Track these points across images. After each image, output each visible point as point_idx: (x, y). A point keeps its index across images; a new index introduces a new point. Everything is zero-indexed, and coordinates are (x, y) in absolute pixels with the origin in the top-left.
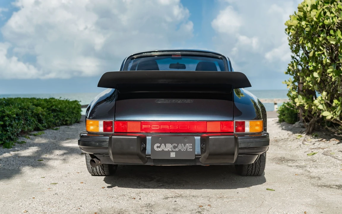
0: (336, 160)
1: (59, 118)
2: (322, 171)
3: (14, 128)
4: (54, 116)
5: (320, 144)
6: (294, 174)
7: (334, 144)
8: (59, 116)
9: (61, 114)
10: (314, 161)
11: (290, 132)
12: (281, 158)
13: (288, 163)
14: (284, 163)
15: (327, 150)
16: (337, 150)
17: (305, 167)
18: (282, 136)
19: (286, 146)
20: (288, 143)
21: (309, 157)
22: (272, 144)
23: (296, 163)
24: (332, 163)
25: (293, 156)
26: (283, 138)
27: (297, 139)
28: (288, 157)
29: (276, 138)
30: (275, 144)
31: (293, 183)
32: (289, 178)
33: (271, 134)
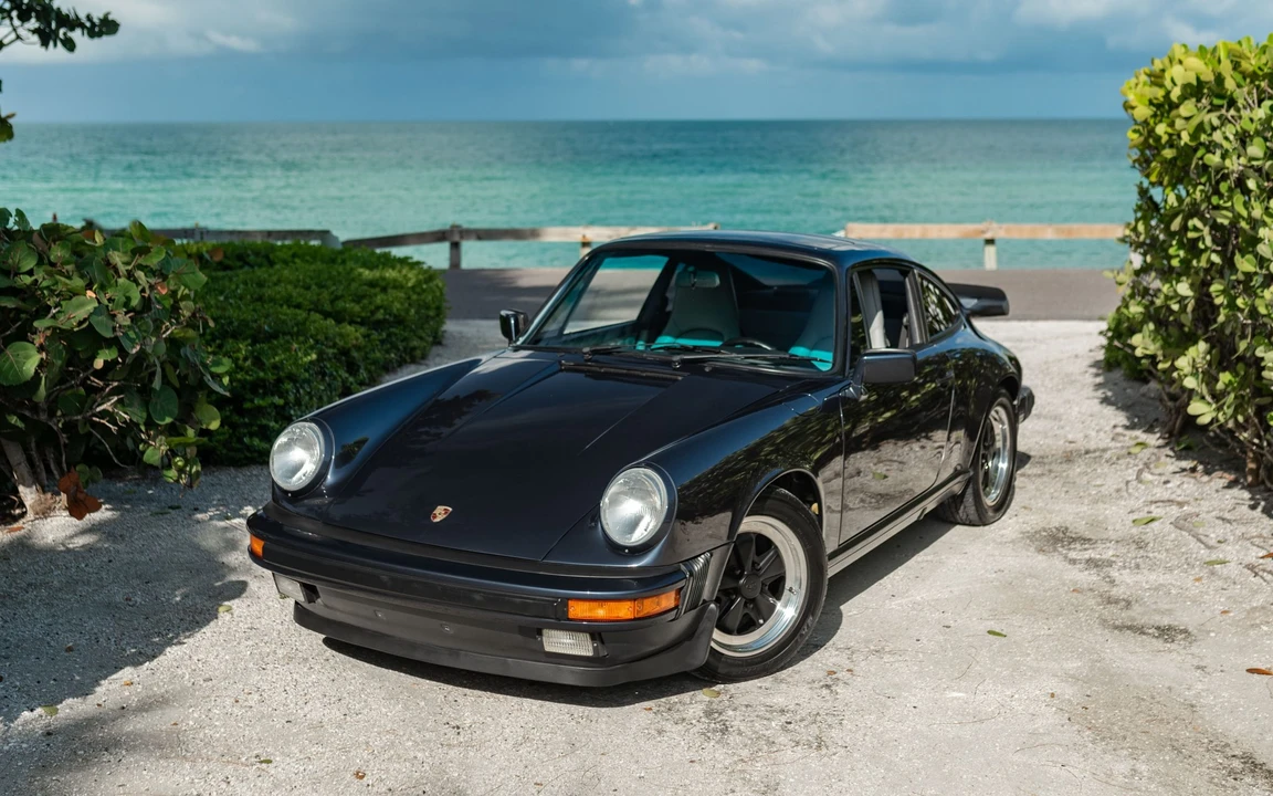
0: (1199, 547)
2: (1147, 582)
5: (1183, 483)
6: (1072, 589)
10: (1140, 544)
11: (1121, 418)
12: (1057, 529)
13: (1070, 549)
14: (1060, 549)
15: (1190, 508)
16: (1214, 513)
17: (1110, 564)
18: (1093, 434)
19: (1088, 482)
20: (1099, 471)
21: (1134, 531)
22: (1050, 471)
23: (1090, 551)
24: (1185, 556)
25: (1094, 524)
26: (1092, 446)
27: (1129, 453)
28: (1081, 528)
29: (1071, 442)
30: (1059, 469)
31: (1057, 616)
32: (1054, 601)
33: (1061, 423)
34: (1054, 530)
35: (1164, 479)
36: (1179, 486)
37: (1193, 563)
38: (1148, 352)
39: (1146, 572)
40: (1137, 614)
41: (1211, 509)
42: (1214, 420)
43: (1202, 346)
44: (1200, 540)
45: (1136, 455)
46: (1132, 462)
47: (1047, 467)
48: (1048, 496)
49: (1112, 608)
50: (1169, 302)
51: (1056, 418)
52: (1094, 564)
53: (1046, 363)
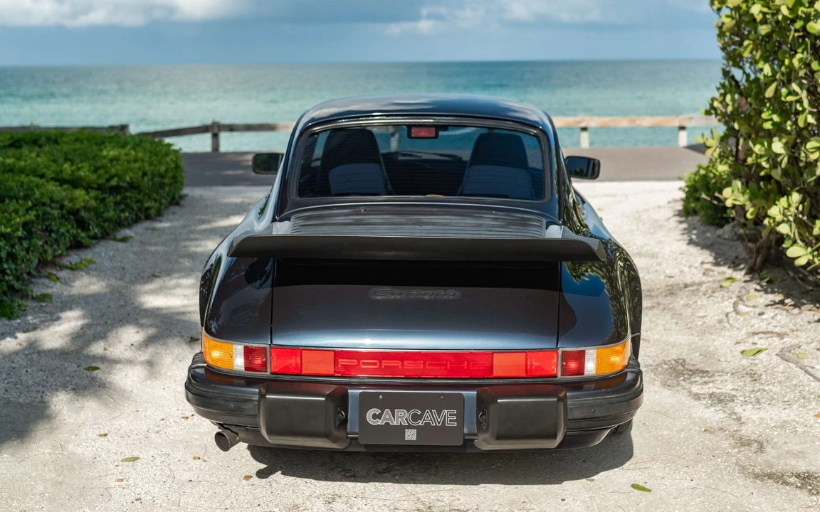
0: (809, 379)
1: (128, 207)
2: (771, 419)
3: (19, 262)
4: (117, 204)
5: (776, 315)
6: (703, 429)
7: (809, 322)
8: (129, 201)
9: (133, 195)
10: (755, 377)
11: (707, 256)
12: (675, 361)
13: (692, 383)
14: (683, 383)
15: (790, 339)
16: (813, 345)
17: (732, 399)
18: (686, 269)
19: (693, 314)
20: (699, 303)
21: (745, 362)
22: (659, 304)
23: (711, 385)
24: (799, 389)
25: (706, 355)
26: (688, 280)
27: (721, 287)
28: (695, 359)
29: (670, 277)
30: (667, 302)
31: (696, 462)
32: (689, 445)
33: (659, 260)
34: (673, 362)
35: (758, 311)
36: (773, 318)
37: (808, 396)
38: (737, 203)
39: (768, 408)
40: (772, 459)
41: (810, 341)
43: (795, 197)
44: (807, 372)
45: (727, 288)
46: (726, 294)
47: (655, 300)
48: (661, 328)
49: (746, 450)
50: (759, 161)
51: (654, 256)
52: (717, 399)
53: (637, 212)
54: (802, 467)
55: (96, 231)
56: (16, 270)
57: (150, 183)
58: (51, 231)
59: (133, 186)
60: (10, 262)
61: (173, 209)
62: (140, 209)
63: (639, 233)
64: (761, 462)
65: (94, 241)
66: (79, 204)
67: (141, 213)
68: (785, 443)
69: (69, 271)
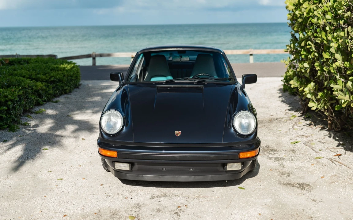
0: (313, 152)
2: (295, 166)
3: (17, 110)
4: (53, 88)
5: (307, 129)
6: (269, 169)
8: (58, 87)
9: (60, 84)
10: (293, 152)
11: (287, 107)
12: (265, 146)
13: (269, 154)
14: (266, 154)
15: (310, 138)
16: (318, 140)
17: (283, 159)
18: (279, 113)
19: (277, 129)
20: (280, 125)
21: (292, 146)
22: (265, 126)
23: (276, 154)
24: (308, 156)
25: (278, 144)
26: (278, 117)
27: (290, 119)
28: (273, 146)
29: (272, 116)
30: (268, 125)
31: (264, 180)
32: (263, 174)
33: (269, 109)
34: (265, 147)
35: (301, 128)
36: (306, 130)
37: (311, 158)
38: (295, 86)
39: (295, 162)
40: (292, 179)
41: (317, 138)
42: (317, 109)
43: (312, 84)
44: (313, 150)
45: (292, 120)
46: (291, 122)
47: (264, 124)
48: (263, 135)
49: (283, 176)
50: (301, 70)
51: (268, 108)
52: (277, 159)
53: (265, 90)
54: (301, 181)
55: (45, 98)
56: (15, 113)
57: (67, 79)
58: (28, 98)
59: (60, 80)
60: (13, 110)
61: (76, 90)
62: (62, 90)
63: (264, 98)
64: (287, 180)
65: (44, 103)
66: (39, 88)
67: (63, 91)
68: (298, 174)
69: (35, 114)
